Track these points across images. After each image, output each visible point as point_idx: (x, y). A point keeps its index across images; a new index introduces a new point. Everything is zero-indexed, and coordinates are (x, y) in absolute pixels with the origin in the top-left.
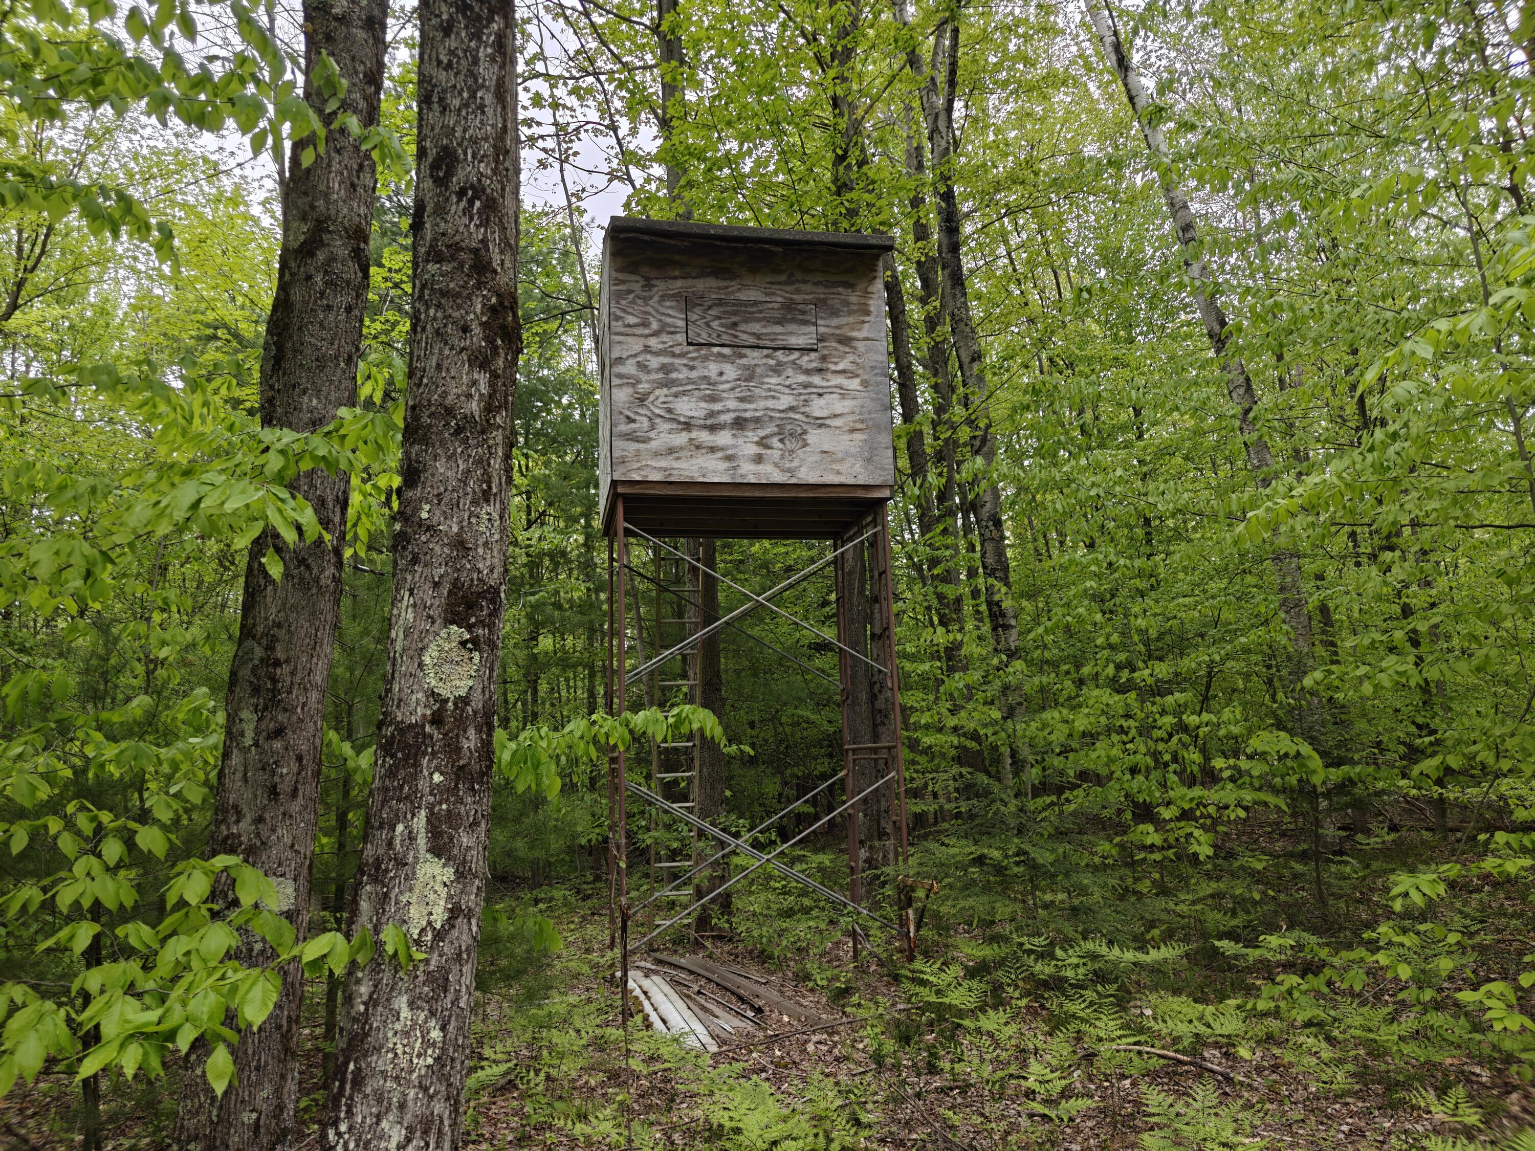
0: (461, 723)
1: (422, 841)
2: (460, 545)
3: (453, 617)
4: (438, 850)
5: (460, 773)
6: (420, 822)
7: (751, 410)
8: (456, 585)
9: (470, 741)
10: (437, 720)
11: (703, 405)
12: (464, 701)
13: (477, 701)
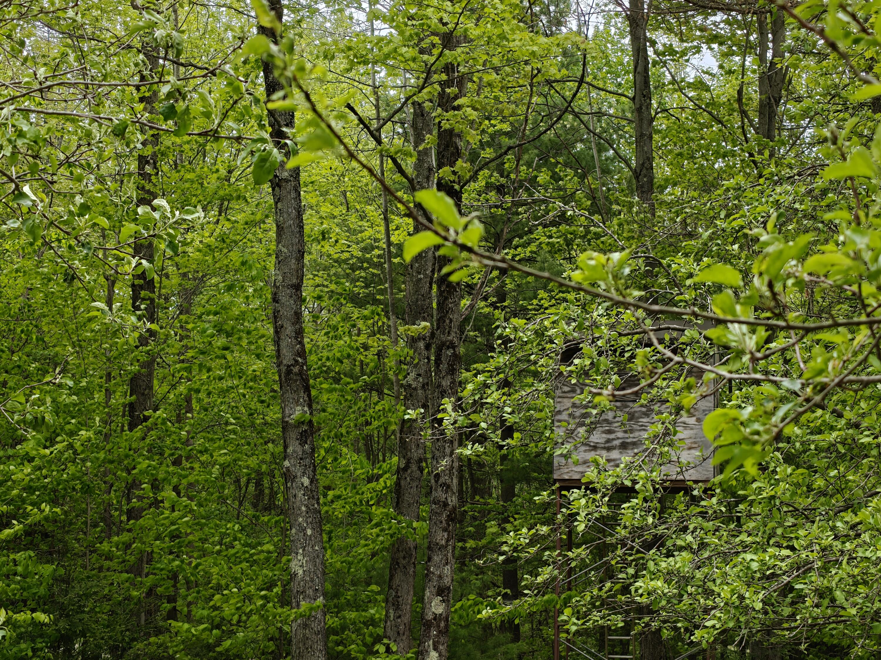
0: (440, 620)
1: (431, 647)
2: (440, 577)
3: (438, 594)
4: (435, 649)
5: (440, 632)
6: (431, 642)
7: (631, 438)
8: (439, 586)
9: (442, 624)
10: (435, 619)
11: (604, 435)
12: (441, 615)
13: (444, 615)
